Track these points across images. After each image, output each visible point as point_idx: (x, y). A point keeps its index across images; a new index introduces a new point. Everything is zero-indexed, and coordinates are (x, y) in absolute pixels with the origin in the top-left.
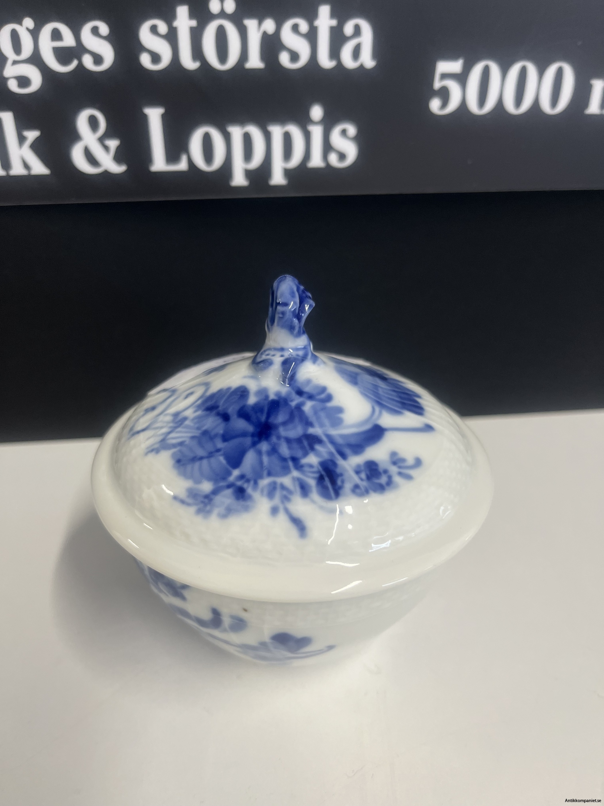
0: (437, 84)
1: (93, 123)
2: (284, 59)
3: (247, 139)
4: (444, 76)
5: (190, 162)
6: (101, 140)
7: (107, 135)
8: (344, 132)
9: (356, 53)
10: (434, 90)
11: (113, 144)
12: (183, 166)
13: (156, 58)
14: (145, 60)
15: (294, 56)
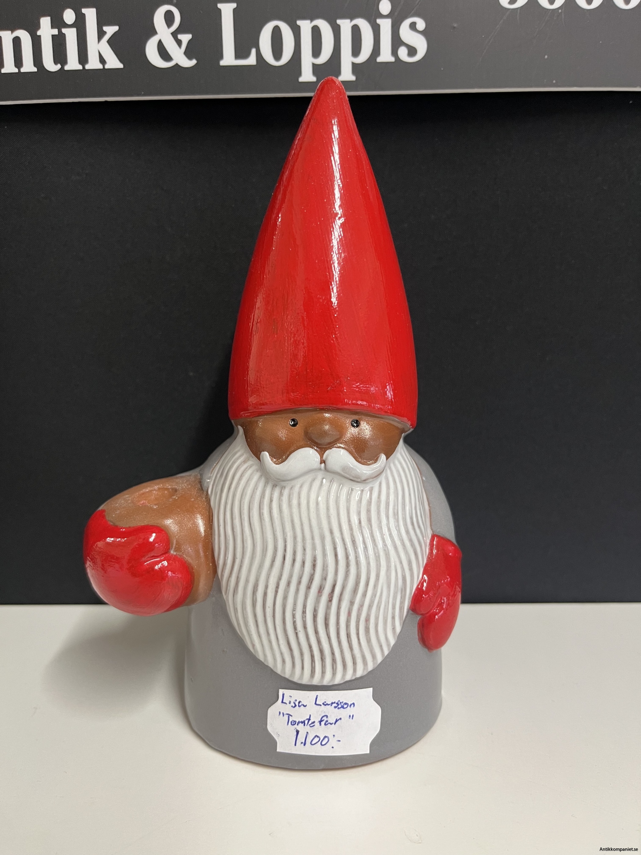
1: (169, 18)
3: (316, 33)
5: (259, 55)
6: (175, 34)
7: (181, 30)
8: (413, 26)
11: (186, 38)
12: (252, 60)
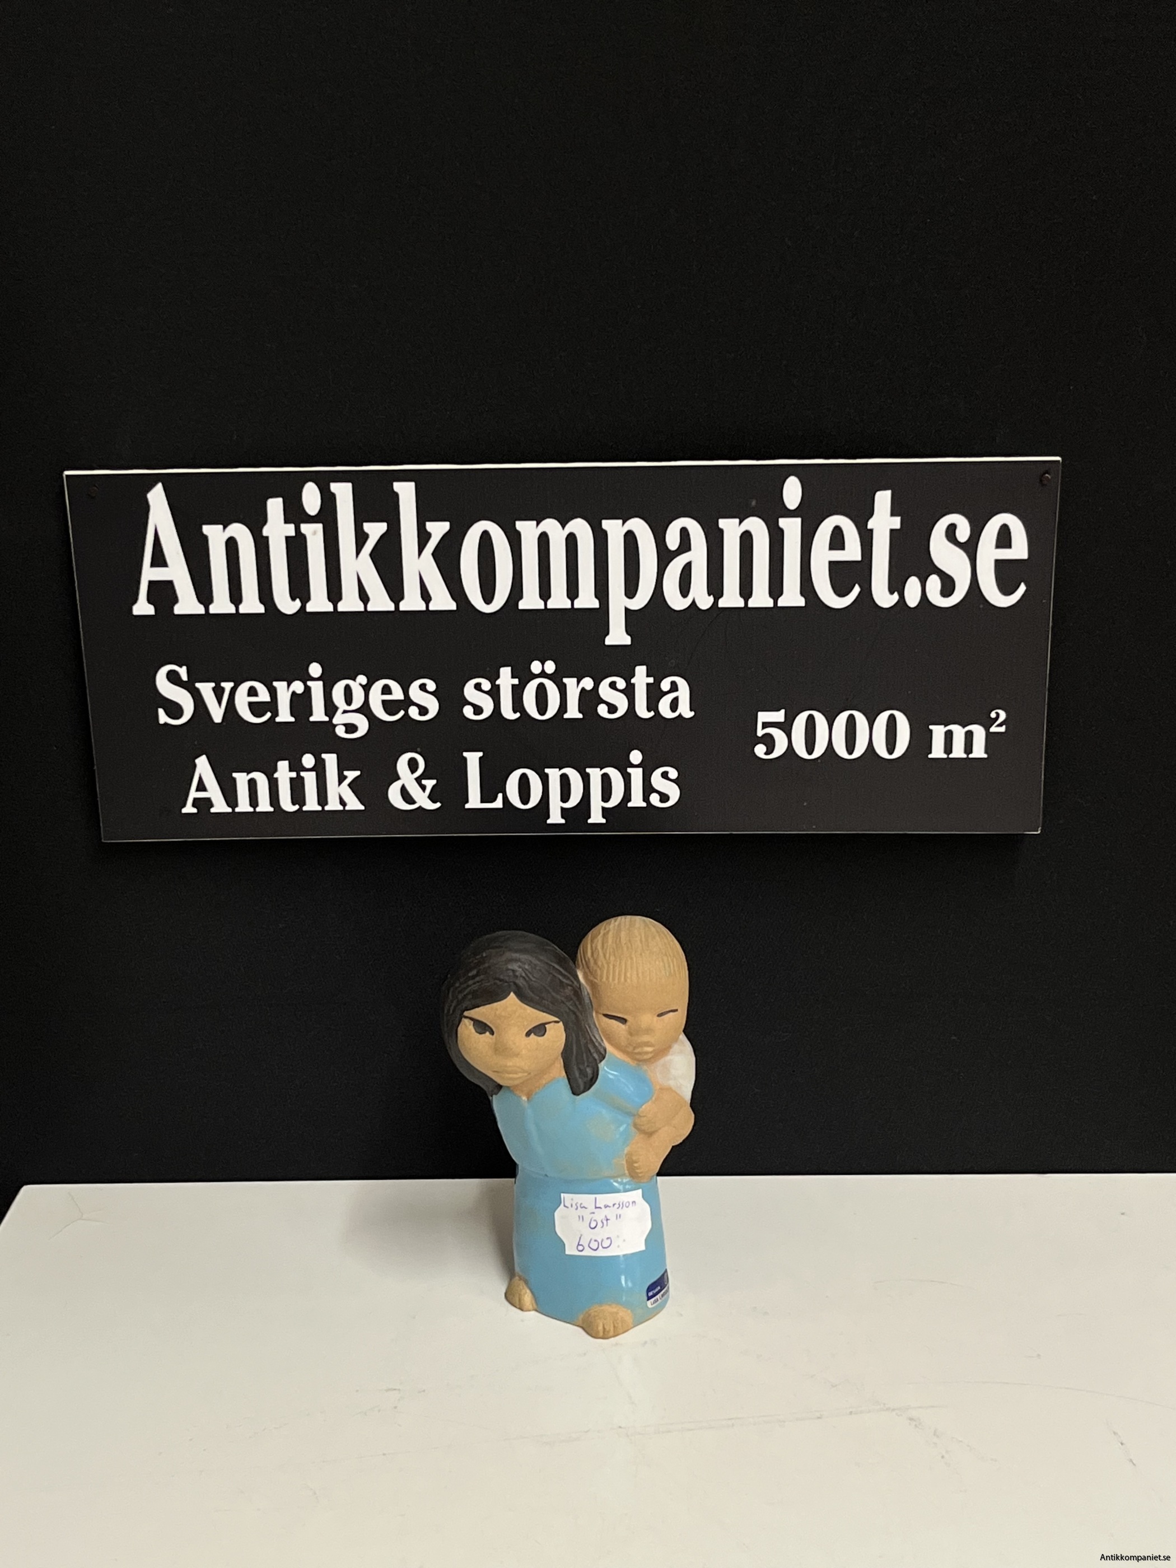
0: (760, 732)
1: (413, 765)
2: (602, 710)
3: (565, 780)
4: (765, 725)
5: (505, 799)
6: (418, 780)
7: (425, 776)
8: (665, 775)
9: (674, 705)
10: (758, 737)
11: (430, 783)
12: (498, 804)
13: (478, 710)
14: (468, 712)
15: (612, 708)
